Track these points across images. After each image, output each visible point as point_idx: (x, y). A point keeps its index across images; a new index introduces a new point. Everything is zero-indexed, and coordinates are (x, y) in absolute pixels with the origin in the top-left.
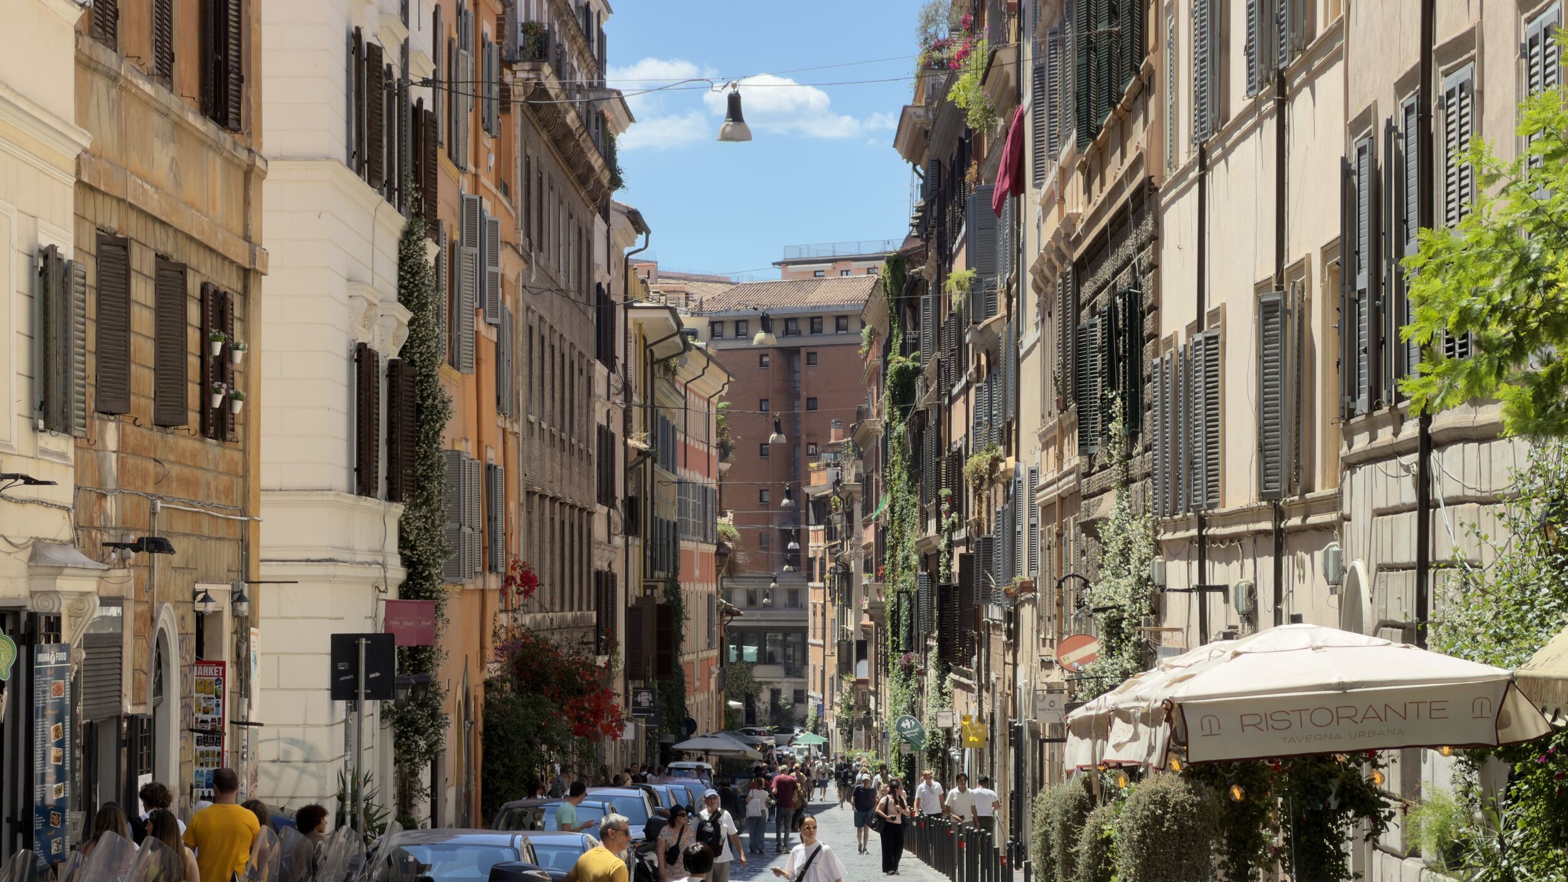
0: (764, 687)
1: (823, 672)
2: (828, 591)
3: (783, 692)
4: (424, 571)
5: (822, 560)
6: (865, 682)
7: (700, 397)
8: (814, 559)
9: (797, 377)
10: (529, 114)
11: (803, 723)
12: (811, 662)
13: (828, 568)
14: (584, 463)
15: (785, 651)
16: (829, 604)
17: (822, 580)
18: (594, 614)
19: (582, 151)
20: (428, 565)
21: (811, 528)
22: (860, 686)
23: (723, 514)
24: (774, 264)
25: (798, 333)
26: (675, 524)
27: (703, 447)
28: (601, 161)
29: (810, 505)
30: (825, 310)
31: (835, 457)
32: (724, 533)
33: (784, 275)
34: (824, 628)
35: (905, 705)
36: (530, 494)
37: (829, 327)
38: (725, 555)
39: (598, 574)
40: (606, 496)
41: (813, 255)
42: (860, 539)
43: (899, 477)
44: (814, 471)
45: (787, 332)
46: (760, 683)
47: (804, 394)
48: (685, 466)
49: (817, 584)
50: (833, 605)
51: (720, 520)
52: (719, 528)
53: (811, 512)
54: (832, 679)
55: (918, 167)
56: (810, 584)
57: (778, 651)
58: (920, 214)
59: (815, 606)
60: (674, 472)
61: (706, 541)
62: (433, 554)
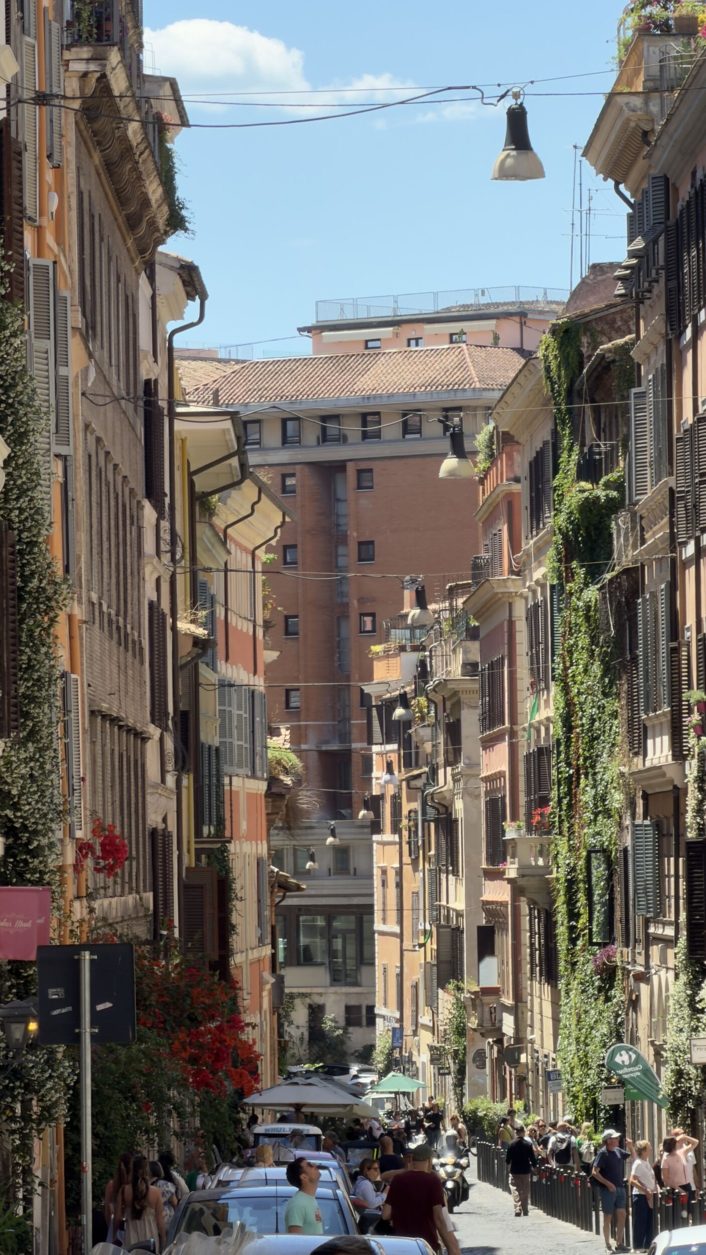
0: (297, 1002)
1: (400, 976)
2: (406, 848)
3: (328, 1009)
4: (29, 842)
5: (396, 799)
6: (494, 992)
7: (244, 549)
8: (381, 797)
9: (342, 508)
10: (82, 127)
11: (365, 1055)
12: (379, 962)
13: (405, 812)
14: (137, 661)
15: (330, 943)
16: (408, 869)
17: (396, 829)
18: (150, 896)
19: (139, 178)
20: (36, 833)
21: (375, 748)
22: (486, 999)
23: (274, 732)
24: (300, 330)
25: (342, 439)
26: (217, 749)
27: (247, 627)
28: (160, 190)
29: (374, 712)
30: (385, 401)
31: (413, 636)
32: (279, 762)
33: (317, 348)
34: (400, 910)
35: (605, 1029)
36: (93, 713)
37: (391, 428)
38: (281, 796)
39: (154, 832)
40: (158, 715)
41: (362, 315)
42: (474, 765)
43: (586, 671)
44: (379, 658)
45: (324, 438)
46: (292, 996)
47: (354, 536)
48: (227, 659)
49: (388, 836)
50: (415, 869)
51: (273, 742)
52: (270, 754)
53: (376, 723)
54: (416, 987)
55: (622, 187)
56: (375, 837)
57: (318, 944)
58: (634, 261)
59: (384, 872)
60: (214, 669)
61: (253, 776)
62: (45, 815)
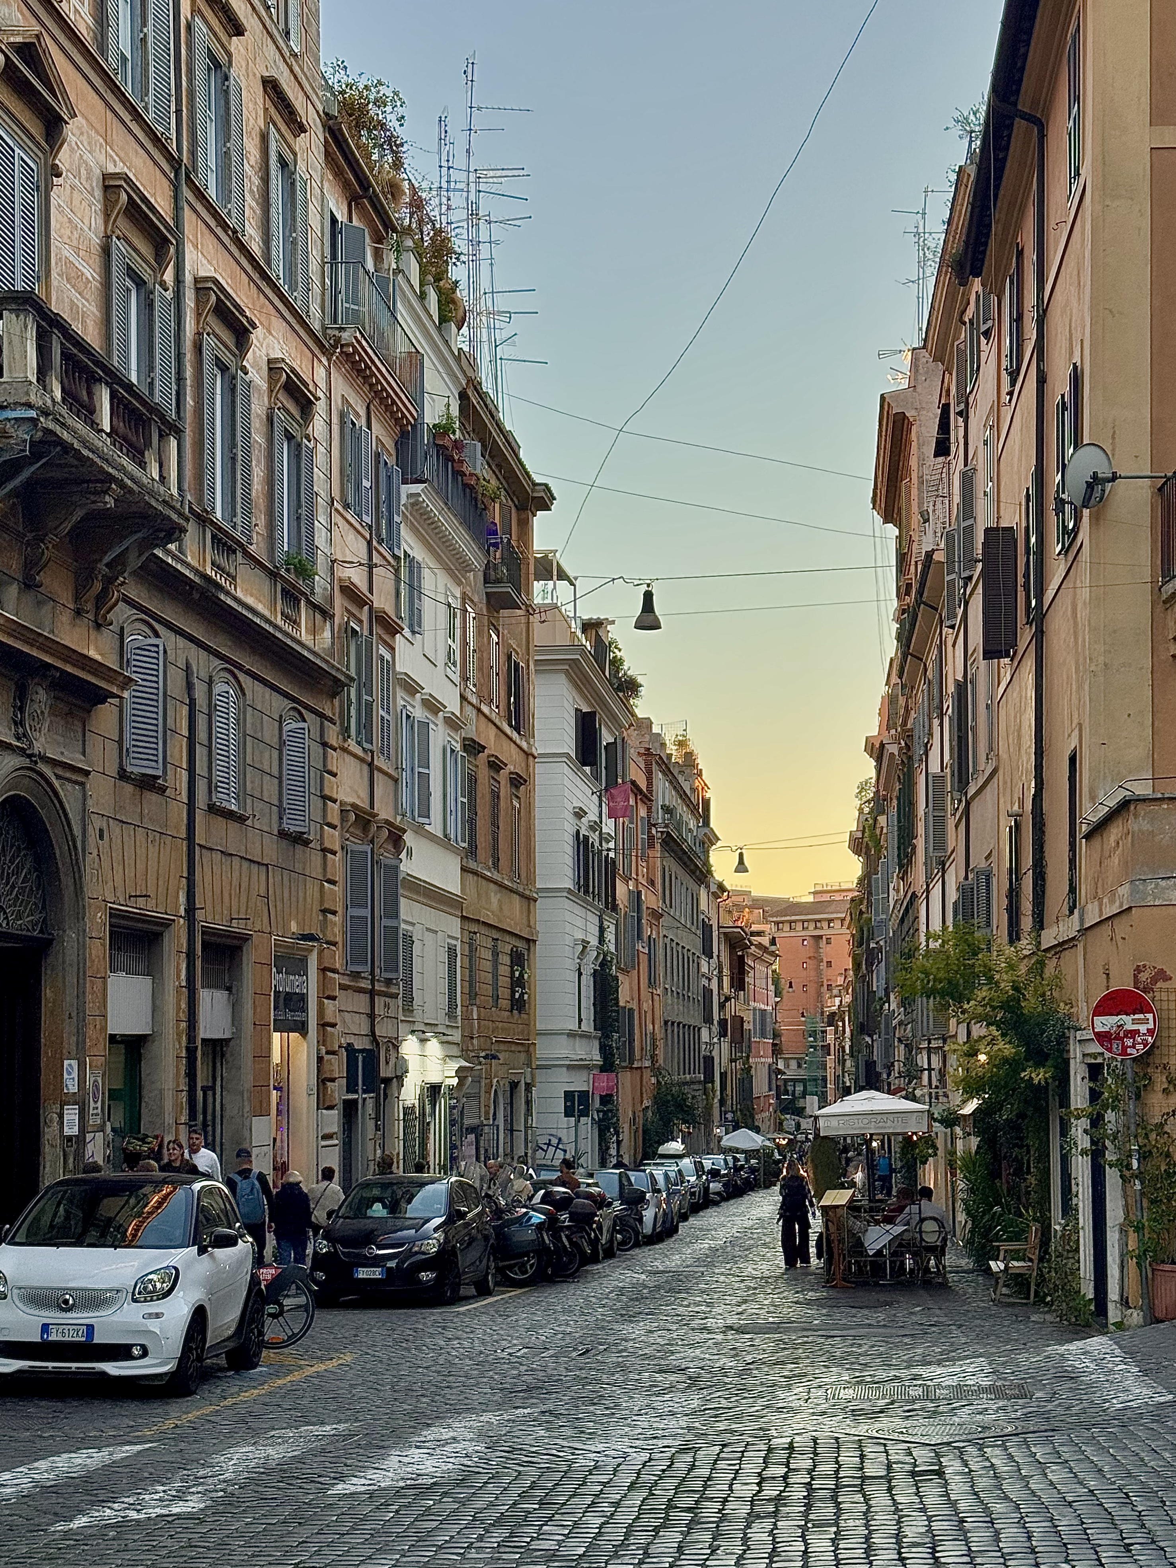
4: (612, 1059)
9: (821, 950)
10: (664, 847)
14: (696, 1005)
18: (702, 1076)
20: (614, 1056)
24: (810, 893)
30: (835, 916)
36: (666, 1023)
37: (837, 925)
39: (704, 1057)
40: (708, 1020)
45: (816, 928)
47: (825, 960)
48: (754, 1001)
